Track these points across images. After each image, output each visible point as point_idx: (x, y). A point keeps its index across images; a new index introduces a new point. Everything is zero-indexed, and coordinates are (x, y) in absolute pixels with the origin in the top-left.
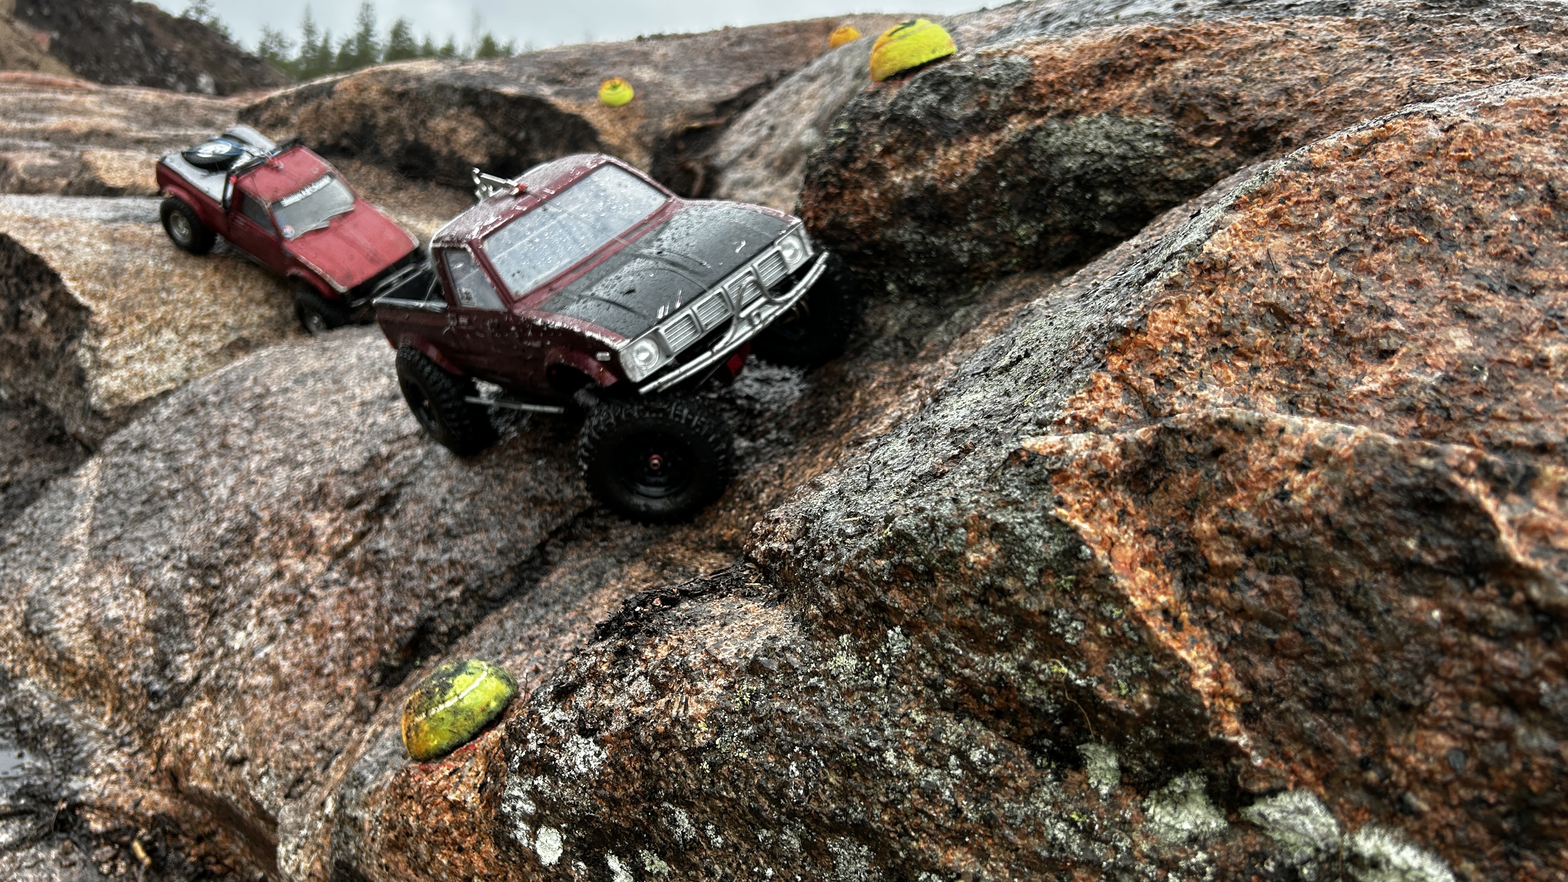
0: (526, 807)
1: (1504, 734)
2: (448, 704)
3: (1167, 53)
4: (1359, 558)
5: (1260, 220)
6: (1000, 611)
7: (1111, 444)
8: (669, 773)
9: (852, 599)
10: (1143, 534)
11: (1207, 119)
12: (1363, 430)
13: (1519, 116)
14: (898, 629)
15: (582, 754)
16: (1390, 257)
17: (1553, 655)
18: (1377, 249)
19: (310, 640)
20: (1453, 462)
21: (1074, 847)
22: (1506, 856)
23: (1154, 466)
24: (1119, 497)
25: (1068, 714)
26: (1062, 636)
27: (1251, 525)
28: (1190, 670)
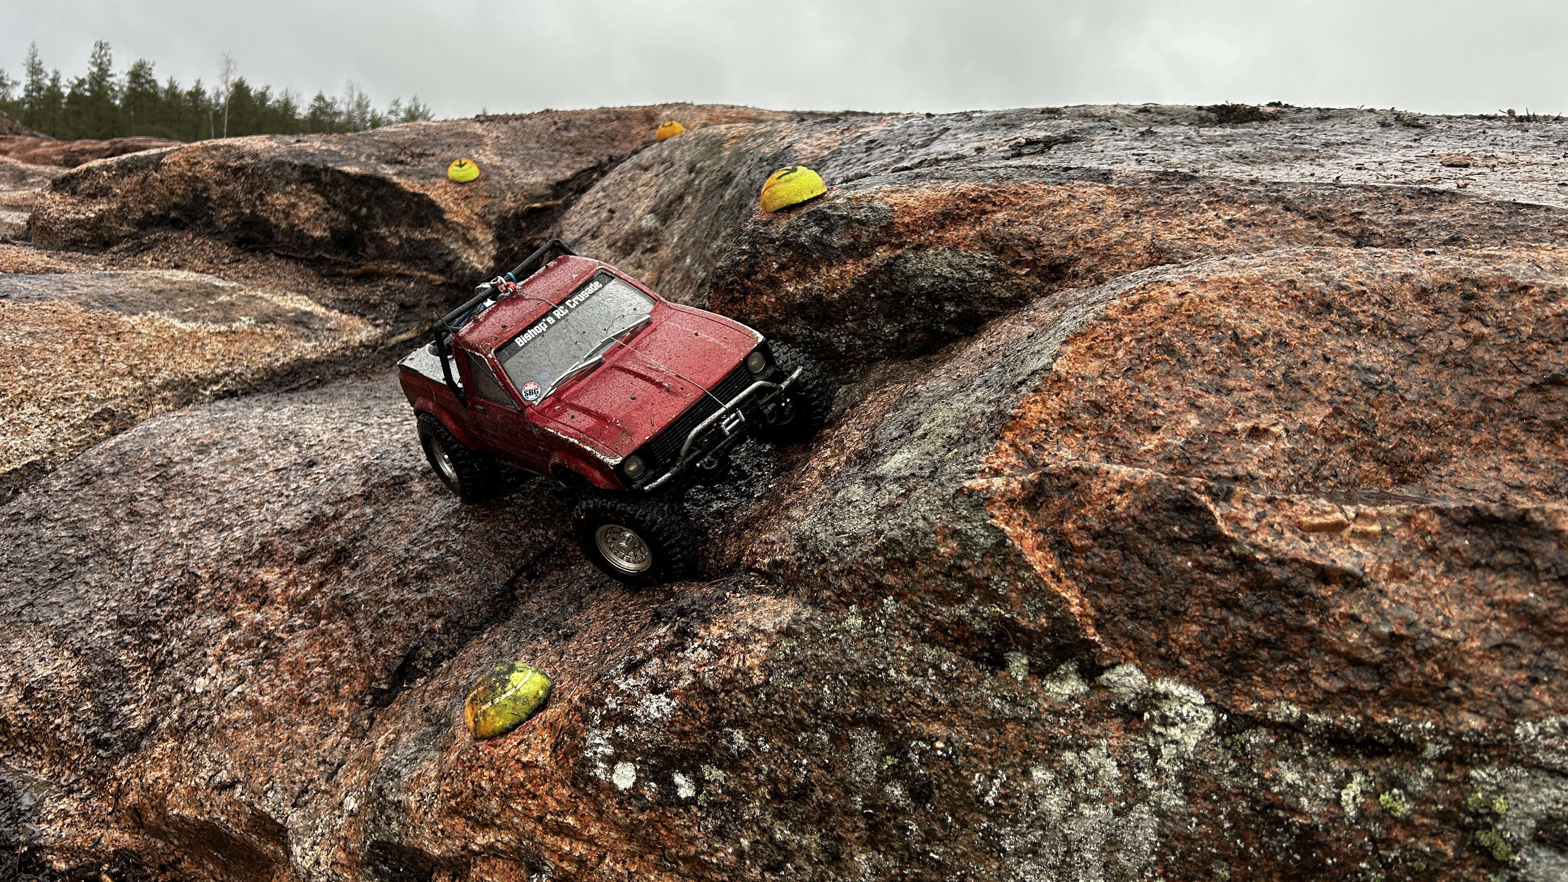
0: (606, 750)
1: (1223, 621)
2: (509, 694)
3: (989, 207)
4: (1151, 538)
5: (1082, 351)
6: (959, 580)
7: (1016, 483)
8: (731, 706)
9: (858, 582)
10: (1036, 532)
11: (1020, 256)
12: (1149, 472)
13: (1218, 289)
14: (891, 598)
15: (655, 705)
16: (1154, 372)
17: (1243, 580)
18: (1146, 368)
19: (287, 676)
20: (1194, 487)
21: (1007, 711)
22: (1227, 683)
23: (1040, 494)
24: (1022, 512)
25: (1000, 636)
26: (996, 591)
27: (1095, 524)
28: (1069, 603)
